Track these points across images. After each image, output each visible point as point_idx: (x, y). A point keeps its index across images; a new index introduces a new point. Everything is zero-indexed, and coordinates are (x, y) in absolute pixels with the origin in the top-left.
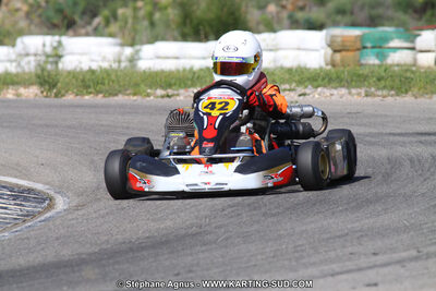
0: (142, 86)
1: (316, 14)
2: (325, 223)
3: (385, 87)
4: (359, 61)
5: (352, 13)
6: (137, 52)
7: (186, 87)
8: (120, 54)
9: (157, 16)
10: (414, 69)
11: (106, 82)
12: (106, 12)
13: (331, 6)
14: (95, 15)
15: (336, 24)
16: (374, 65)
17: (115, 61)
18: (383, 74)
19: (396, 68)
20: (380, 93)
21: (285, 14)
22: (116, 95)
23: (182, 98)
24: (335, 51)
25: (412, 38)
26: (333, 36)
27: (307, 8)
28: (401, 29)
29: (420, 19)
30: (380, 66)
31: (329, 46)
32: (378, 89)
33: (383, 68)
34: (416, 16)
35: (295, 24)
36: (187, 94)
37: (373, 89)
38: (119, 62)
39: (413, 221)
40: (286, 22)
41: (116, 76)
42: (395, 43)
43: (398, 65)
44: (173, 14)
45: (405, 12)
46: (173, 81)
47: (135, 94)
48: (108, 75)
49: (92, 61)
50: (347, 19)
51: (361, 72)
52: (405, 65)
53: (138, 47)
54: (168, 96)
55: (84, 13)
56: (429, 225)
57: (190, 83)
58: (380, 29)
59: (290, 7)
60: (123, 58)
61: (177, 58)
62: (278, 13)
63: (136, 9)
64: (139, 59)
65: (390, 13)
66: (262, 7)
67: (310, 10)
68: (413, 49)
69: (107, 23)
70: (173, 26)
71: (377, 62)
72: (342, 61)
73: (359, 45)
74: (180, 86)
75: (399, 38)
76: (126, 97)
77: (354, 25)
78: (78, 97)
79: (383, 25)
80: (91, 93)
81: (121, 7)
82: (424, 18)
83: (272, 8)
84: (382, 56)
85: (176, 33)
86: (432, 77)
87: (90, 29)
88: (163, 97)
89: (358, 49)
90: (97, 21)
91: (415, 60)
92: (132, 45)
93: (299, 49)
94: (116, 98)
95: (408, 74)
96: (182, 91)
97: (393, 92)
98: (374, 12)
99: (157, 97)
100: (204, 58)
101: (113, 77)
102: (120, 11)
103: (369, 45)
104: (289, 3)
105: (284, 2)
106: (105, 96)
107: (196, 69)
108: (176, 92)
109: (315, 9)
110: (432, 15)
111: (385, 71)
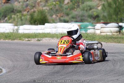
0: (22, 38)
3: (88, 40)
6: (19, 28)
7: (33, 38)
9: (23, 18)
10: (95, 34)
11: (12, 36)
12: (9, 16)
13: (70, 16)
14: (6, 17)
16: (84, 33)
17: (12, 30)
19: (90, 34)
21: (58, 18)
22: (15, 40)
23: (33, 41)
25: (94, 26)
27: (64, 17)
28: (91, 23)
34: (93, 19)
35: (61, 21)
36: (34, 40)
38: (14, 30)
39: (102, 78)
40: (58, 20)
42: (90, 27)
43: (91, 33)
44: (28, 17)
45: (91, 18)
46: (30, 36)
47: (20, 40)
48: (12, 34)
49: (6, 30)
50: (75, 20)
52: (93, 33)
53: (19, 26)
54: (29, 41)
55: (3, 16)
56: (107, 79)
57: (34, 37)
59: (59, 16)
60: (15, 29)
62: (56, 18)
63: (17, 16)
65: (86, 18)
66: (52, 16)
67: (65, 17)
68: (94, 29)
69: (9, 20)
75: (91, 26)
76: (17, 41)
78: (4, 40)
79: (84, 22)
80: (8, 39)
82: (96, 20)
83: (54, 16)
84: (87, 31)
86: (100, 37)
87: (4, 21)
88: (27, 41)
90: (6, 19)
91: (95, 32)
93: (63, 28)
94: (15, 41)
95: (94, 36)
96: (33, 39)
99: (26, 41)
100: (37, 30)
101: (14, 35)
102: (13, 16)
103: (82, 27)
104: (59, 15)
105: (57, 15)
106: (11, 40)
107: (36, 33)
108: (31, 39)
109: (66, 17)
110: (98, 19)
111: (87, 35)
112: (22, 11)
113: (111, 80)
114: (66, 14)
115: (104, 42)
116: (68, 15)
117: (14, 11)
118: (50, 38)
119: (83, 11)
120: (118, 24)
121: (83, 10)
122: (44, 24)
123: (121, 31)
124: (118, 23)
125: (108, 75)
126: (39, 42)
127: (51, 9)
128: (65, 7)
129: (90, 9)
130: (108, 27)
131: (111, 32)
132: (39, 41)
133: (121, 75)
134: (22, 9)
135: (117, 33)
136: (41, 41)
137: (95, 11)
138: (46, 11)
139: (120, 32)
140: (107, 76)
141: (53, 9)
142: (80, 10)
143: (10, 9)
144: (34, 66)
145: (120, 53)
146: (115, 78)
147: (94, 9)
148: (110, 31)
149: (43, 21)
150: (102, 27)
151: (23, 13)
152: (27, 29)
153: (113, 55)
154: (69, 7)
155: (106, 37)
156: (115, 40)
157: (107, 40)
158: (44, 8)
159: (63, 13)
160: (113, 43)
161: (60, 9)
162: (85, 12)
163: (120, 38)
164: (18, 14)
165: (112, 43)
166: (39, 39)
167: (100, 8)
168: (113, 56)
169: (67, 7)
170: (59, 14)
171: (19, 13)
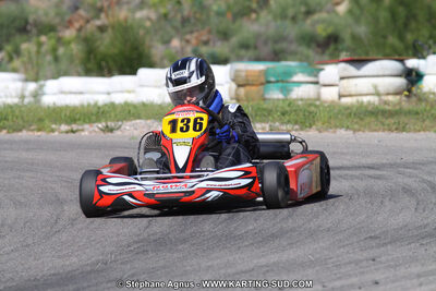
0: (47, 122)
1: (220, 48)
2: (231, 258)
3: (289, 122)
4: (263, 95)
5: (256, 47)
6: (41, 87)
7: (90, 122)
8: (23, 90)
9: (61, 51)
10: (318, 103)
11: (10, 117)
12: (9, 48)
13: (234, 40)
15: (240, 59)
16: (278, 100)
17: (17, 96)
18: (288, 109)
19: (300, 103)
20: (284, 127)
21: (189, 49)
22: (20, 130)
23: (86, 133)
24: (239, 86)
25: (316, 73)
26: (237, 71)
27: (211, 43)
28: (305, 64)
29: (323, 52)
30: (283, 100)
31: (233, 80)
32: (282, 123)
33: (287, 102)
34: (320, 50)
36: (91, 129)
37: (277, 124)
38: (23, 97)
39: (318, 256)
41: (20, 111)
42: (299, 78)
43: (302, 100)
44: (76, 49)
45: (309, 46)
46: (78, 116)
47: (39, 130)
48: (13, 112)
50: (251, 53)
51: (265, 106)
52: (309, 99)
53: (42, 82)
54: (73, 131)
56: (335, 259)
57: (94, 118)
58: (284, 63)
59: (194, 41)
60: (27, 93)
61: (81, 93)
62: (182, 48)
63: (40, 45)
64: (44, 94)
65: (293, 47)
66: (167, 42)
67: (214, 45)
68: (317, 83)
69: (11, 59)
70: (77, 62)
71: (281, 96)
72: (247, 95)
73: (263, 80)
74: (84, 121)
75: (303, 72)
76: (31, 133)
77: (258, 59)
79: (286, 60)
81: (25, 41)
82: (328, 52)
83: (176, 43)
84: (286, 91)
85: (80, 69)
86: (336, 111)
88: (67, 132)
89: (262, 84)
90: (0, 56)
91: (319, 95)
92: (36, 80)
94: (20, 134)
95: (312, 109)
96: (86, 126)
97: (297, 127)
98: (278, 47)
99: (61, 132)
100: (109, 94)
101: (17, 113)
102: (24, 46)
103: (273, 79)
104: (192, 38)
105: (188, 37)
106: (8, 132)
107: (100, 103)
108: (80, 128)
109: (219, 44)
110: (336, 49)
111: (289, 105)
112: (59, 28)
113: (350, 263)
114: (219, 32)
115: (348, 128)
116: (225, 35)
117: (29, 27)
118: (149, 122)
119: (279, 22)
120: (404, 64)
121: (283, 16)
122: (133, 72)
123: (414, 89)
124: (402, 61)
125: (341, 244)
126: (110, 134)
127: (165, 16)
128: (215, 8)
129: (309, 13)
130: (367, 73)
131: (378, 94)
132: (111, 130)
133: (390, 243)
134: (57, 20)
135: (398, 97)
136: (118, 133)
137: (323, 21)
138: (148, 24)
139: (409, 91)
140: (340, 247)
141: (171, 16)
142: (270, 17)
143: (14, 21)
144: (76, 219)
145: (398, 165)
146: (365, 255)
147: (320, 11)
148: (372, 91)
149: (130, 61)
150: (343, 75)
151: (61, 34)
152: (71, 93)
153: (372, 172)
154: (229, 8)
155: (354, 109)
156: (387, 122)
157: (356, 123)
158: (139, 15)
159: (210, 32)
160: (380, 133)
161: (198, 16)
162: (288, 23)
163: (409, 112)
164: (43, 38)
165: (375, 130)
166: (109, 124)
167: (342, 9)
168: (370, 176)
169: (223, 7)
170: (195, 34)
171: (46, 34)
